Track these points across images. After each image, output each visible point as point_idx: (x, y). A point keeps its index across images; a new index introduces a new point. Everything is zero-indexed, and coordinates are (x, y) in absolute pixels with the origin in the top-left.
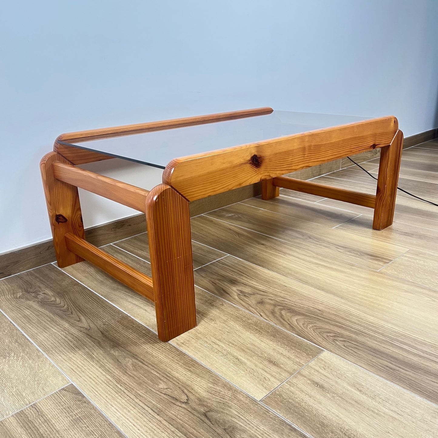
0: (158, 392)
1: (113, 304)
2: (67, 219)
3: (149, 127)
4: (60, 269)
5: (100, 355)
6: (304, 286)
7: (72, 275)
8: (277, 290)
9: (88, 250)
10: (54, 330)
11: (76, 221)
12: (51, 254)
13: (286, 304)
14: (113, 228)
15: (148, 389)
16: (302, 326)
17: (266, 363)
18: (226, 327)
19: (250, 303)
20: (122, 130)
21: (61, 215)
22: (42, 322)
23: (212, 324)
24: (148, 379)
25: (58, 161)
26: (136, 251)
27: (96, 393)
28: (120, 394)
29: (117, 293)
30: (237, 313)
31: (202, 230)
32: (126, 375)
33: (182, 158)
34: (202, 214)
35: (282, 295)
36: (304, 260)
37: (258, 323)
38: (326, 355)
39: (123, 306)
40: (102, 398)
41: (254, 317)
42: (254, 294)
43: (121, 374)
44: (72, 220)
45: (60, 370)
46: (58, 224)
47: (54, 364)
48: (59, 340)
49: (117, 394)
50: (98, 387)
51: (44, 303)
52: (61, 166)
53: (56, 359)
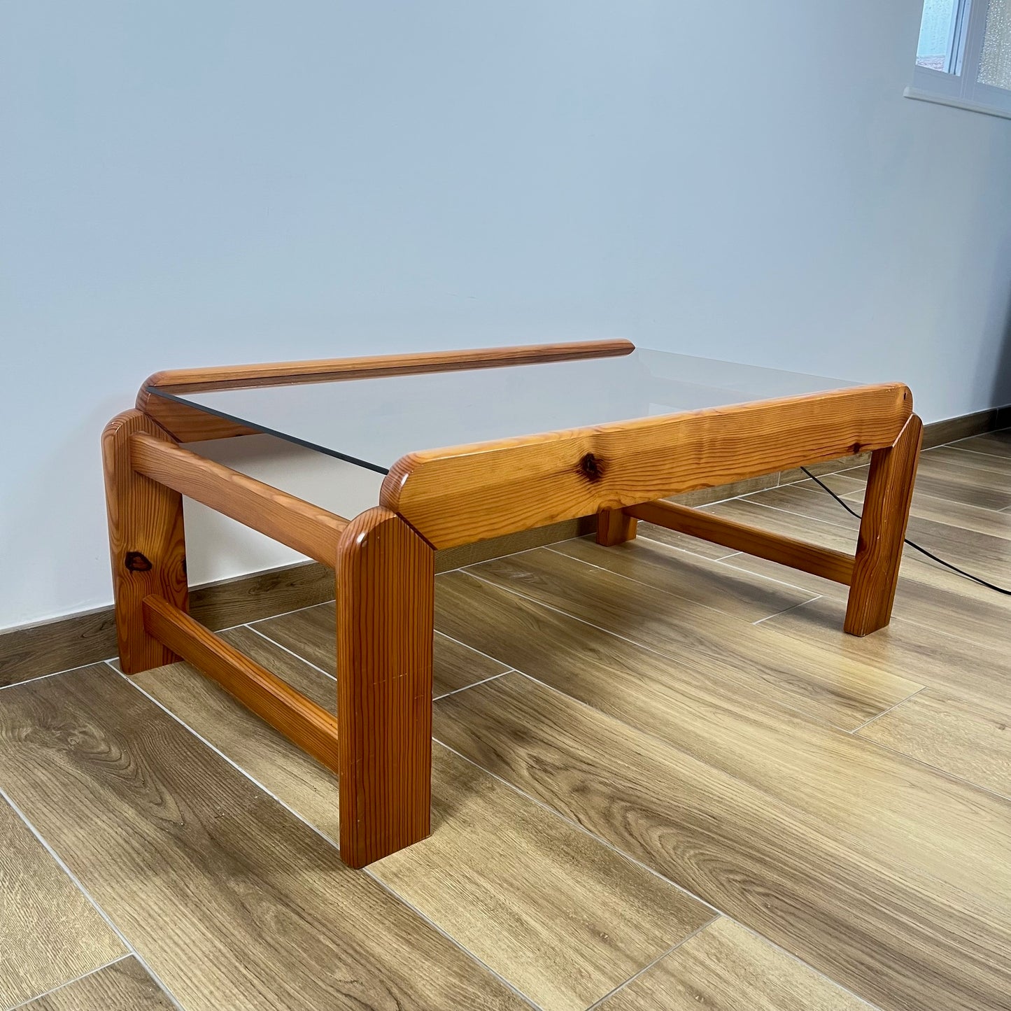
0: (330, 990)
1: (240, 769)
2: (152, 562)
3: (354, 368)
4: (125, 677)
5: (204, 891)
6: (682, 756)
7: (153, 694)
8: (619, 762)
9: (194, 638)
10: (102, 822)
11: (171, 570)
12: (107, 639)
13: (639, 797)
14: (254, 589)
15: (309, 980)
16: (672, 852)
17: (585, 936)
18: (498, 842)
19: (556, 789)
20: (293, 371)
21: (137, 554)
22: (75, 801)
23: (465, 834)
24: (310, 956)
25: (143, 432)
26: (302, 646)
27: (188, 982)
28: (242, 989)
29: (252, 743)
30: (525, 811)
31: (456, 606)
32: (260, 944)
33: (427, 453)
34: (458, 569)
35: (630, 775)
36: (685, 694)
37: (571, 839)
38: (723, 926)
39: (264, 777)
40: (200, 995)
41: (562, 822)
42: (566, 768)
43: (248, 940)
44: (163, 567)
45: (107, 920)
46: (131, 573)
47: (95, 905)
48: (111, 847)
49: (236, 987)
50: (192, 967)
51: (80, 756)
52: (150, 442)
53: (101, 893)
